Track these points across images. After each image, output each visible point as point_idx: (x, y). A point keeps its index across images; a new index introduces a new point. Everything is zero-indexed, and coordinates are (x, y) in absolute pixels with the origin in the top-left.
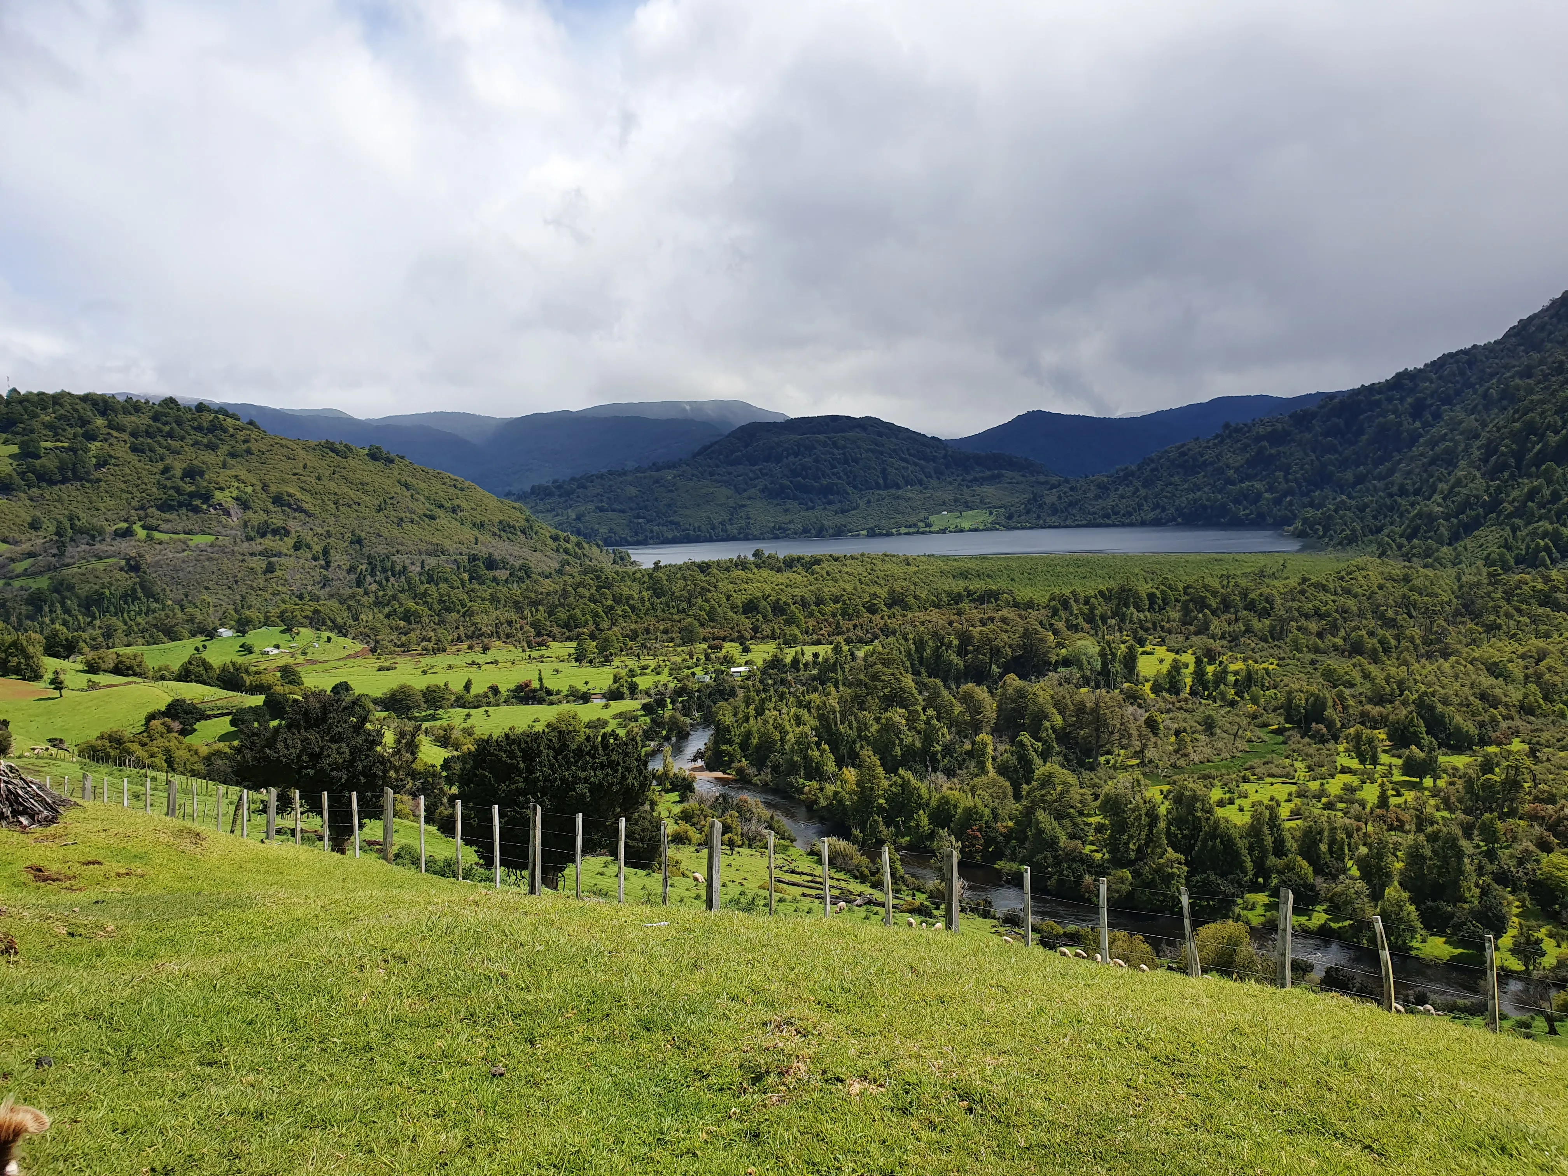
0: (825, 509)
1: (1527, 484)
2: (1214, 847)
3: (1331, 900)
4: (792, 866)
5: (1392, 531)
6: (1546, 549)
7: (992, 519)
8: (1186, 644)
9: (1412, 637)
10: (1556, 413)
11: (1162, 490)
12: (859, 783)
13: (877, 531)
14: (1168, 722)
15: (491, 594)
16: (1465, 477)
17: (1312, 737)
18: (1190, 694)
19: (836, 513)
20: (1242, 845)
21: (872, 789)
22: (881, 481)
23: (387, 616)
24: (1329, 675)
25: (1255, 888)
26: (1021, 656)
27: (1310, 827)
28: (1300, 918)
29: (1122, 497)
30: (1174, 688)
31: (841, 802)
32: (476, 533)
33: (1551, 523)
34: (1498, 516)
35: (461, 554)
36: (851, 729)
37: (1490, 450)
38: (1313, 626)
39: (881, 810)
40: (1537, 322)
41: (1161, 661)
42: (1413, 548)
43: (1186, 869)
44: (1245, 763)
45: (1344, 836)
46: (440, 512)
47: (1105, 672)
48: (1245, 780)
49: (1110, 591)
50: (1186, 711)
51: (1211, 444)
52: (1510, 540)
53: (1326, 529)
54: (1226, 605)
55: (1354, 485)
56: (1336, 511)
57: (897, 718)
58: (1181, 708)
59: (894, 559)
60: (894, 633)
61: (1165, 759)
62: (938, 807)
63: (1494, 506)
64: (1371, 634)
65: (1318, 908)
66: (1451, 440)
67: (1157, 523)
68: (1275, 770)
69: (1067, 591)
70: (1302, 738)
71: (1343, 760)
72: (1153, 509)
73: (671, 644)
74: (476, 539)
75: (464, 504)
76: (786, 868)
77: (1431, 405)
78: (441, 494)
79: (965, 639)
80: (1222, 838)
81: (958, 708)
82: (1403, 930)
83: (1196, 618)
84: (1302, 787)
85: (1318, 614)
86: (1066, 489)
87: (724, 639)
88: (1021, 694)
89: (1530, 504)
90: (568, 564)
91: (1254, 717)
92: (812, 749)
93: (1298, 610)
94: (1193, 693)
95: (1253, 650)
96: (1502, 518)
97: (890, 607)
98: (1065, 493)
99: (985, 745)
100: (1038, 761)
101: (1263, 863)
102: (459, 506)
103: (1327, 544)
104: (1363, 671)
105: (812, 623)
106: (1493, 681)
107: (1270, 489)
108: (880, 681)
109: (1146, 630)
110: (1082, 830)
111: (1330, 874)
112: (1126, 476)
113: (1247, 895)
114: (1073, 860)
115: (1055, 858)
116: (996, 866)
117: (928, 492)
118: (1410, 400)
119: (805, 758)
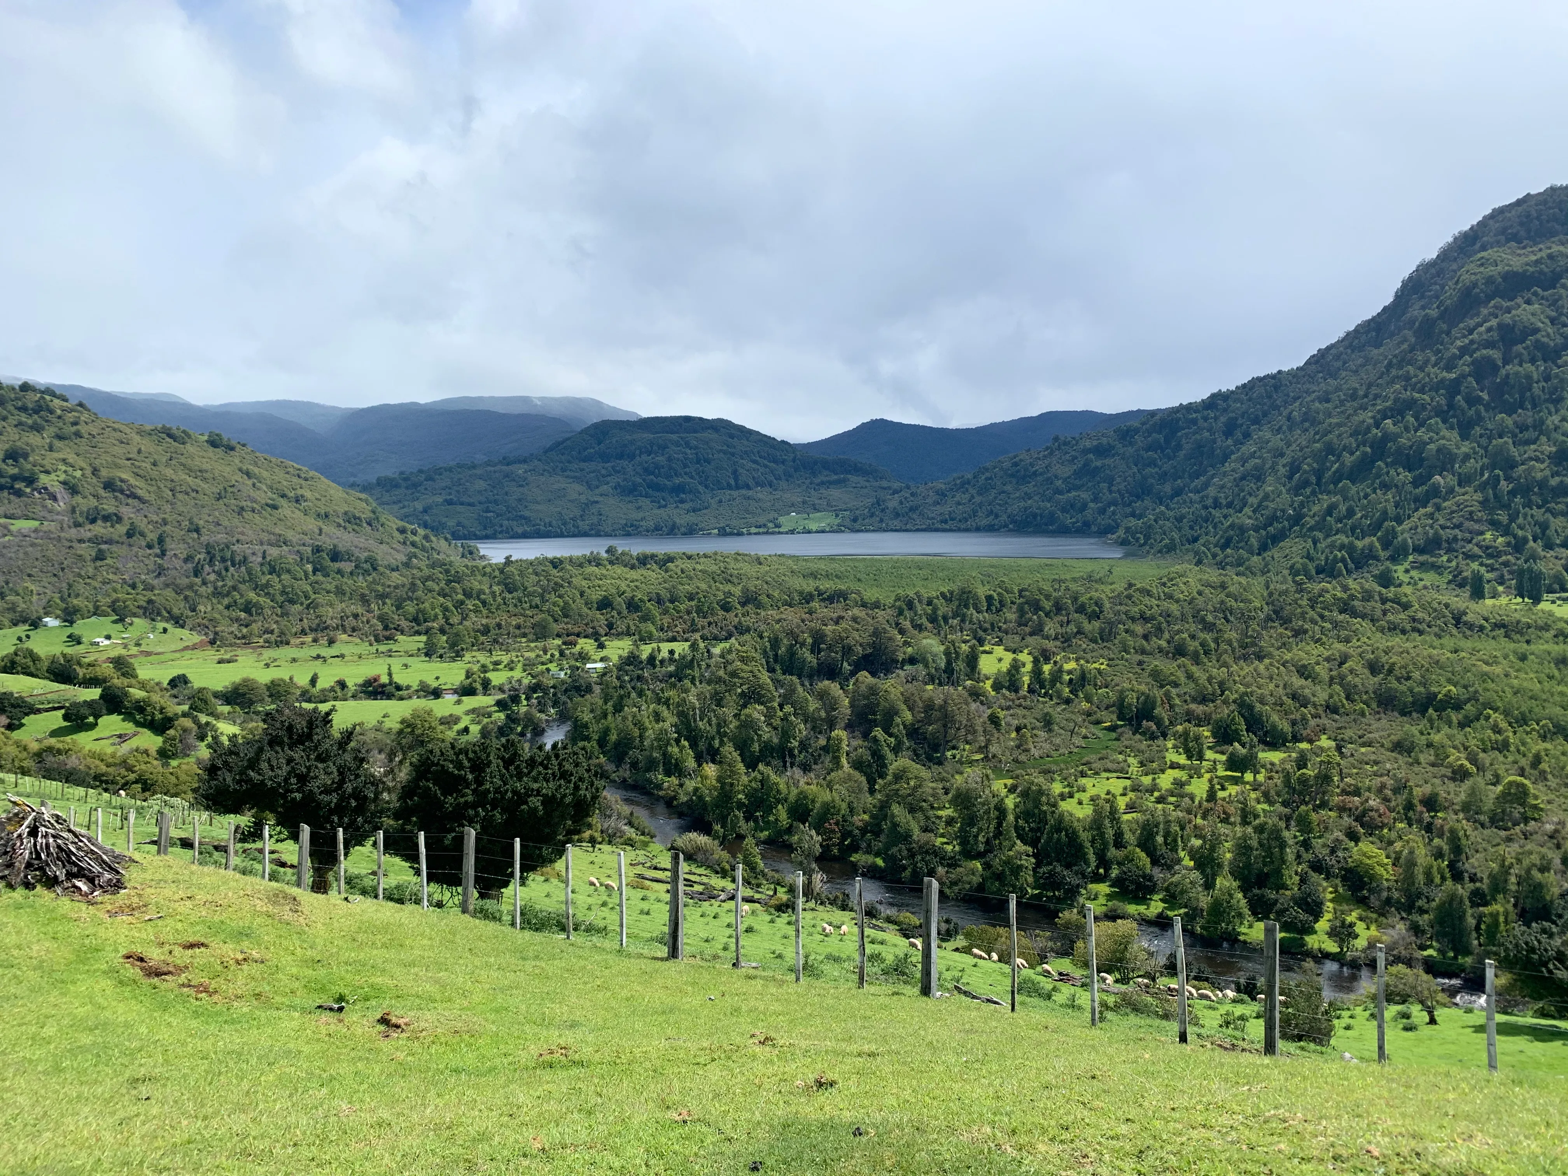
0: (677, 507)
1: (1326, 500)
2: (1059, 840)
3: (1167, 890)
4: (655, 862)
5: (1208, 541)
6: (1343, 560)
7: (838, 521)
8: (1022, 644)
9: (1231, 640)
10: (1351, 435)
11: (995, 498)
12: (719, 779)
13: (728, 529)
14: (1009, 719)
15: (337, 587)
16: (1273, 491)
17: (1143, 734)
18: (1029, 692)
19: (688, 511)
20: (1085, 836)
21: (732, 785)
22: (732, 482)
23: (228, 607)
24: (1155, 674)
26: (870, 654)
27: (1148, 821)
28: (1139, 907)
29: (959, 504)
30: (1014, 686)
31: (701, 798)
32: (320, 524)
33: (1347, 537)
34: (1301, 530)
35: (304, 545)
36: (710, 725)
37: (1294, 468)
38: (1139, 629)
39: (740, 805)
40: (1336, 350)
41: (1000, 660)
42: (1226, 557)
43: (1033, 860)
44: (1081, 758)
45: (1178, 829)
46: (283, 502)
47: (949, 670)
48: (1083, 775)
49: (951, 593)
50: (1025, 708)
51: (1041, 455)
52: (1312, 551)
53: (1147, 537)
54: (1058, 608)
55: (1172, 498)
56: (1155, 521)
57: (756, 715)
58: (1020, 706)
59: (746, 558)
60: (748, 630)
61: (1008, 753)
62: (796, 802)
63: (1297, 519)
64: (1193, 637)
65: (1156, 897)
66: (1259, 457)
67: (991, 529)
68: (1110, 765)
69: (911, 594)
70: (1134, 734)
71: (1172, 756)
72: (988, 516)
73: (524, 640)
74: (321, 530)
75: (308, 494)
76: (648, 865)
77: (1242, 425)
78: (285, 483)
79: (818, 638)
80: (1067, 831)
81: (813, 705)
82: (1233, 917)
83: (1030, 620)
84: (1136, 782)
85: (1144, 618)
86: (908, 495)
87: (578, 635)
88: (873, 691)
89: (1328, 518)
90: (416, 557)
91: (1089, 714)
92: (671, 745)
93: (1126, 613)
94: (1031, 691)
95: (1084, 650)
96: (1305, 530)
97: (743, 604)
98: (906, 498)
99: (840, 740)
100: (890, 756)
101: (1104, 855)
102: (302, 496)
103: (1148, 552)
104: (1187, 672)
105: (666, 620)
106: (1302, 682)
107: (1095, 499)
108: (739, 678)
109: (985, 630)
110: (933, 823)
111: (1166, 864)
112: (963, 484)
113: (1090, 886)
114: (927, 852)
115: (909, 850)
116: (852, 859)
117: (778, 494)
118: (1223, 419)
119: (665, 754)
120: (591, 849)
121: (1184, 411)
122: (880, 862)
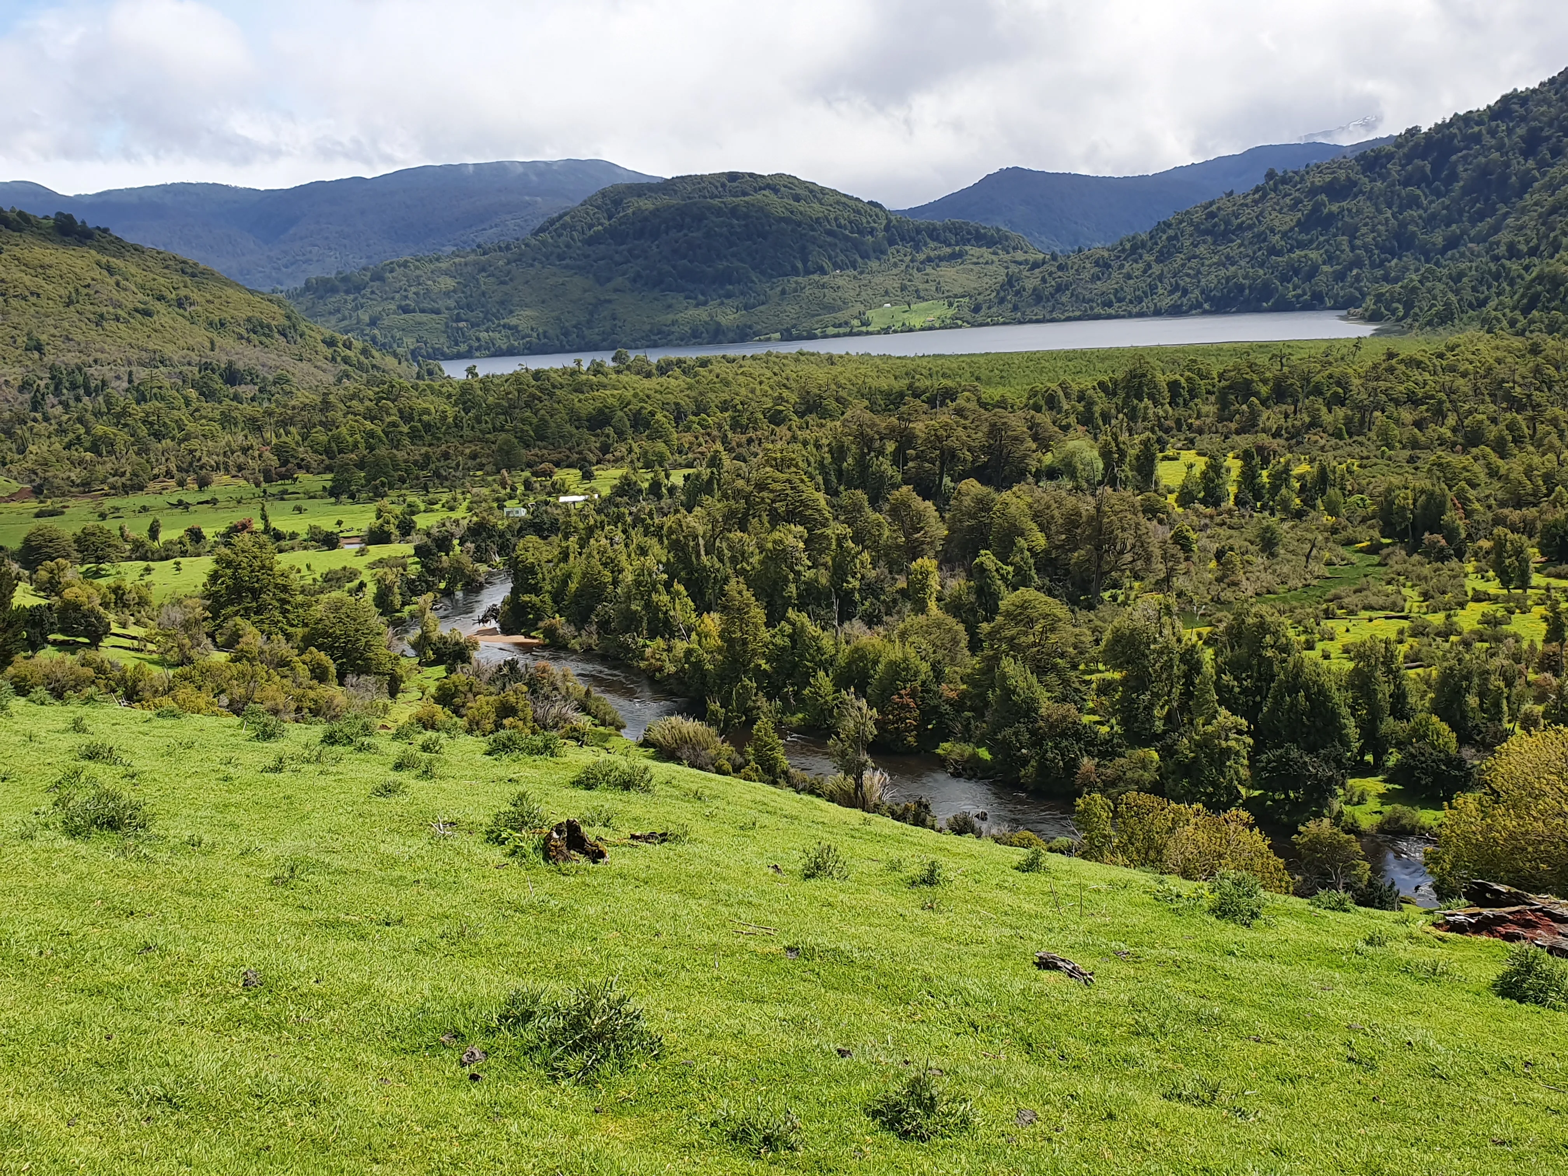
0: (723, 306)
2: (1294, 705)
5: (1501, 303)
7: (951, 314)
8: (1224, 445)
11: (1183, 265)
13: (794, 332)
14: (1205, 542)
17: (1426, 553)
18: (1236, 504)
19: (738, 309)
22: (799, 264)
24: (1441, 471)
26: (985, 465)
29: (1129, 277)
30: (1213, 498)
32: (213, 335)
35: (188, 363)
38: (1406, 414)
39: (760, 674)
41: (1190, 467)
43: (1249, 741)
44: (1324, 593)
45: (1503, 685)
48: (1329, 615)
49: (1116, 382)
50: (1230, 528)
51: (1249, 201)
53: (1409, 307)
54: (1281, 393)
55: (1443, 252)
56: (1420, 282)
58: (1223, 524)
59: (812, 358)
61: (1202, 589)
62: (849, 664)
64: (1496, 418)
68: (1373, 600)
69: (1054, 386)
70: (1409, 555)
71: (1475, 584)
72: (1171, 292)
73: (480, 473)
74: (213, 344)
75: (195, 295)
78: (162, 280)
79: (904, 442)
80: (1308, 691)
83: (1238, 412)
84: (1419, 622)
85: (1414, 401)
86: (1054, 269)
87: (557, 464)
88: (983, 505)
91: (1334, 531)
92: (657, 591)
93: (1385, 392)
94: (1239, 502)
95: (1322, 449)
97: (801, 414)
98: (1050, 274)
99: (926, 574)
101: (1375, 730)
105: (688, 438)
107: (1330, 259)
109: (1167, 431)
110: (1077, 690)
111: (1483, 743)
112: (1134, 249)
113: (1350, 782)
114: (1063, 735)
115: (1034, 732)
116: (939, 751)
117: (865, 279)
118: (1520, 131)
122: (984, 754)
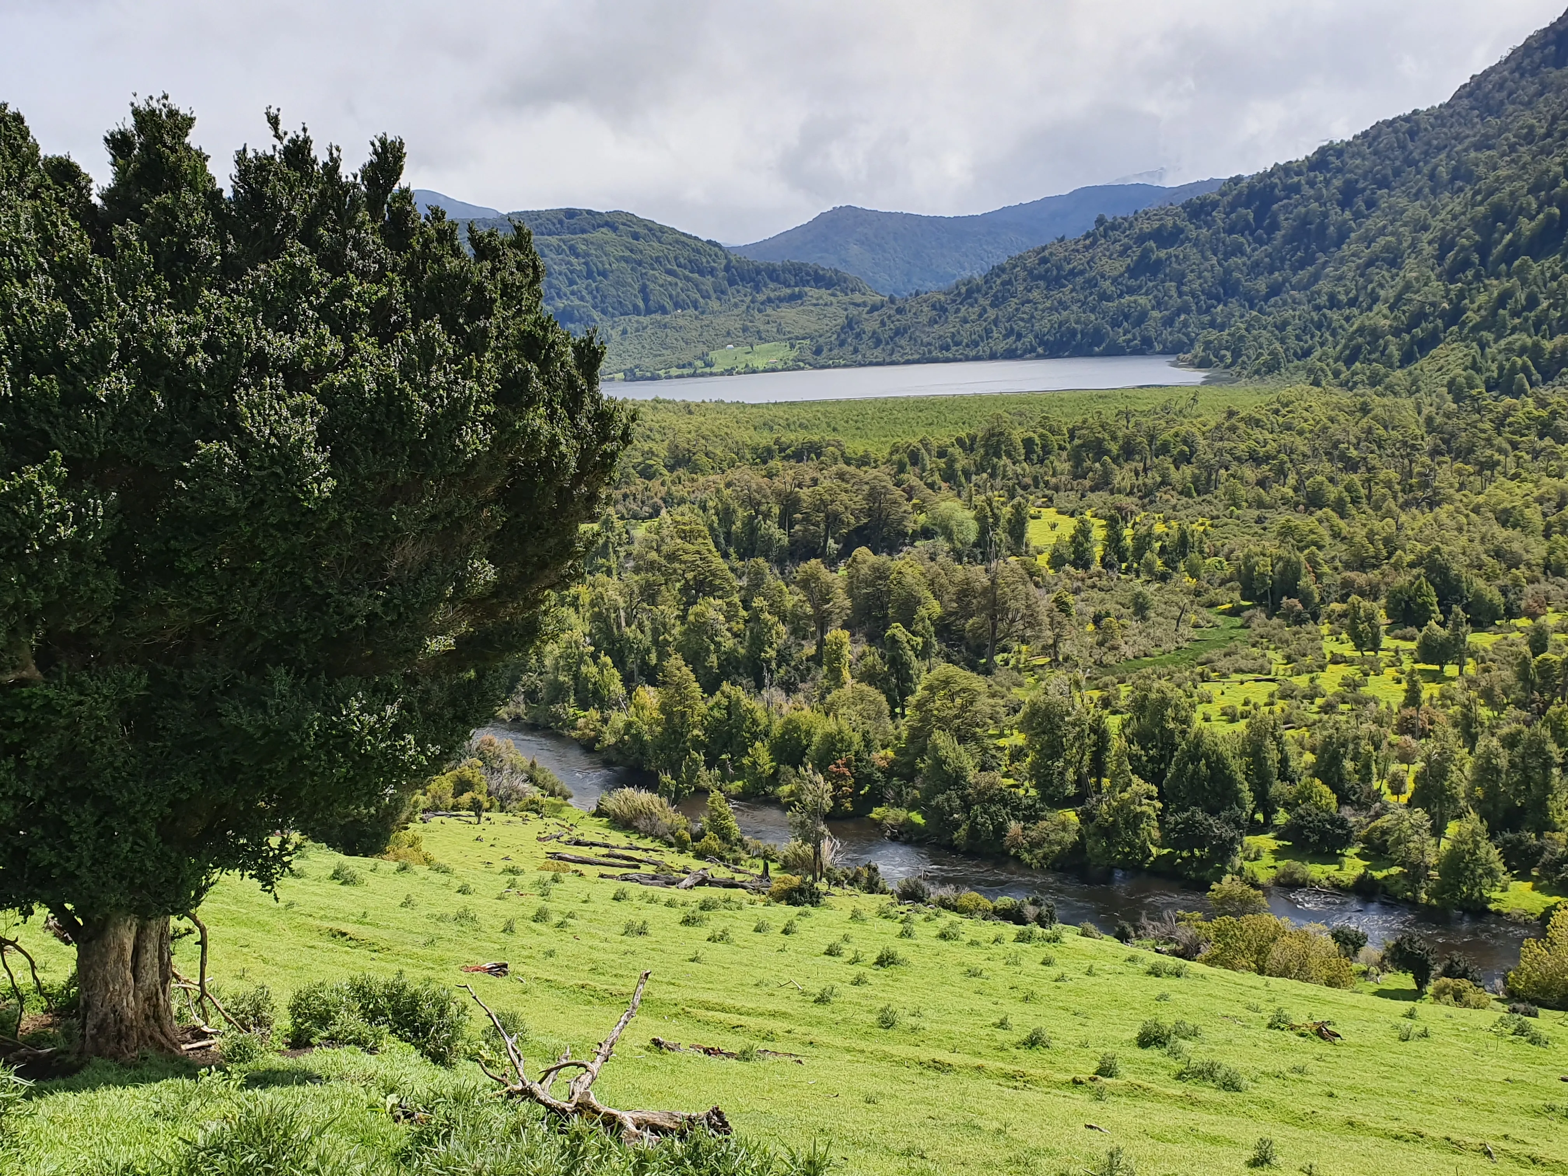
1: (1496, 287)
2: (1196, 772)
3: (1367, 840)
4: (575, 833)
5: (1325, 354)
6: (1525, 369)
7: (794, 354)
8: (1081, 504)
9: (1390, 481)
10: (1529, 192)
11: (1017, 310)
12: (663, 708)
13: (638, 373)
14: (1081, 605)
16: (1417, 279)
17: (1285, 616)
18: (1103, 567)
20: (1237, 766)
21: (683, 714)
22: (641, 304)
24: (1287, 533)
25: (1257, 829)
26: (868, 524)
27: (1330, 737)
28: (1327, 868)
29: (965, 321)
30: (1082, 560)
31: (637, 738)
33: (1530, 336)
34: (1461, 329)
36: (642, 632)
37: (1445, 245)
38: (1250, 473)
39: (697, 744)
40: (1495, 77)
41: (1054, 526)
42: (1354, 374)
43: (1159, 805)
44: (1197, 656)
45: (1371, 748)
47: (983, 541)
48: (1204, 678)
49: (973, 439)
50: (1101, 589)
51: (1080, 246)
52: (1478, 359)
53: (1237, 354)
54: (1129, 451)
55: (1266, 299)
56: (1247, 330)
57: (711, 613)
58: (1093, 586)
59: (669, 406)
60: (682, 501)
61: (1086, 654)
62: (782, 736)
63: (1454, 316)
64: (1332, 480)
65: (1351, 851)
66: (1392, 234)
67: (1010, 355)
68: (1243, 664)
69: (914, 441)
70: (1270, 618)
71: (1330, 646)
72: (1006, 337)
76: (566, 838)
77: (1364, 190)
79: (790, 504)
80: (1208, 758)
81: (792, 599)
82: (1481, 876)
83: (1091, 469)
84: (1287, 685)
85: (1255, 459)
86: (892, 313)
88: (881, 574)
89: (1501, 311)
91: (1197, 594)
92: (586, 663)
93: (1229, 452)
94: (1107, 565)
95: (1174, 508)
96: (1466, 331)
97: (671, 469)
98: (889, 317)
99: (839, 645)
100: (915, 663)
101: (1266, 792)
103: (1239, 374)
104: (1331, 528)
106: (1509, 533)
107: (1159, 305)
108: (681, 562)
109: (1026, 488)
110: (994, 757)
111: (1360, 801)
112: (969, 293)
113: (1247, 839)
114: (990, 800)
115: (963, 798)
116: (873, 816)
117: (707, 318)
118: (1337, 182)
119: (576, 677)
120: (474, 820)
121: (1281, 174)
122: (916, 818)
